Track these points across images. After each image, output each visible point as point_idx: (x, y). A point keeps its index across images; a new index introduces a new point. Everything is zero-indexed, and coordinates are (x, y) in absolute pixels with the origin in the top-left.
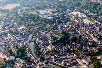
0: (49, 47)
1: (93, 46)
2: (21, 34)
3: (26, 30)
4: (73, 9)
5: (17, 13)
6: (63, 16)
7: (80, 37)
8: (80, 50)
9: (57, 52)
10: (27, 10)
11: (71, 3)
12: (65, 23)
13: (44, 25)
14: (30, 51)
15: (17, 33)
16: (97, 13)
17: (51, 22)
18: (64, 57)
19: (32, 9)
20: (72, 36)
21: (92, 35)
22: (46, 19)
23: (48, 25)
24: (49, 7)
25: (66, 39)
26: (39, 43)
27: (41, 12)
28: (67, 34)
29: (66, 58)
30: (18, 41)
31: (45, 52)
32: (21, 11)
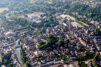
0: (36, 53)
1: (81, 50)
2: (8, 40)
3: (13, 35)
4: (62, 11)
5: (5, 17)
7: (68, 41)
8: (67, 54)
9: (44, 58)
10: (15, 14)
11: (60, 6)
12: (53, 26)
13: (32, 29)
15: (4, 39)
16: (86, 15)
17: (39, 26)
18: (51, 62)
19: (20, 13)
20: (60, 41)
21: (80, 39)
22: (34, 23)
23: (36, 29)
24: (38, 10)
25: (54, 43)
27: (30, 16)
28: (55, 38)
29: (53, 64)
30: (4, 47)
31: (31, 57)
32: (9, 15)
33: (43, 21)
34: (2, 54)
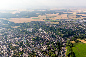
0: (32, 42)
1: (47, 41)
2: (21, 37)
3: (22, 35)
4: (40, 28)
5: (19, 29)
6: (36, 31)
7: (43, 38)
8: (43, 43)
9: (35, 44)
10: (22, 28)
11: (39, 26)
12: (37, 33)
13: (29, 34)
14: (24, 43)
15: (19, 37)
16: (48, 30)
17: (32, 33)
18: (37, 45)
19: (24, 28)
20: (40, 38)
21: (47, 37)
22: (30, 32)
23: (31, 34)
24: (31, 27)
25: (38, 39)
26: (28, 40)
27: (28, 29)
28: (38, 37)
29: (38, 46)
30: (20, 40)
31: (30, 43)
32: (21, 29)
33: (33, 31)
34: (20, 42)
